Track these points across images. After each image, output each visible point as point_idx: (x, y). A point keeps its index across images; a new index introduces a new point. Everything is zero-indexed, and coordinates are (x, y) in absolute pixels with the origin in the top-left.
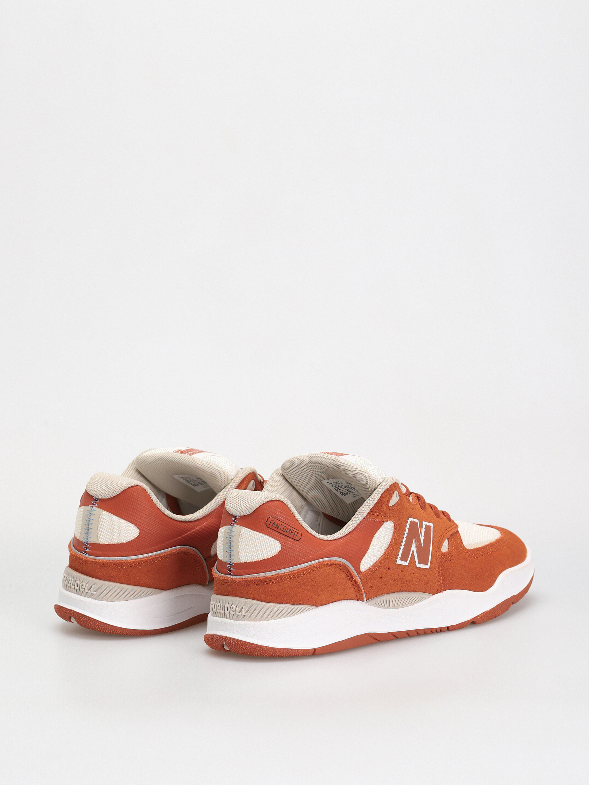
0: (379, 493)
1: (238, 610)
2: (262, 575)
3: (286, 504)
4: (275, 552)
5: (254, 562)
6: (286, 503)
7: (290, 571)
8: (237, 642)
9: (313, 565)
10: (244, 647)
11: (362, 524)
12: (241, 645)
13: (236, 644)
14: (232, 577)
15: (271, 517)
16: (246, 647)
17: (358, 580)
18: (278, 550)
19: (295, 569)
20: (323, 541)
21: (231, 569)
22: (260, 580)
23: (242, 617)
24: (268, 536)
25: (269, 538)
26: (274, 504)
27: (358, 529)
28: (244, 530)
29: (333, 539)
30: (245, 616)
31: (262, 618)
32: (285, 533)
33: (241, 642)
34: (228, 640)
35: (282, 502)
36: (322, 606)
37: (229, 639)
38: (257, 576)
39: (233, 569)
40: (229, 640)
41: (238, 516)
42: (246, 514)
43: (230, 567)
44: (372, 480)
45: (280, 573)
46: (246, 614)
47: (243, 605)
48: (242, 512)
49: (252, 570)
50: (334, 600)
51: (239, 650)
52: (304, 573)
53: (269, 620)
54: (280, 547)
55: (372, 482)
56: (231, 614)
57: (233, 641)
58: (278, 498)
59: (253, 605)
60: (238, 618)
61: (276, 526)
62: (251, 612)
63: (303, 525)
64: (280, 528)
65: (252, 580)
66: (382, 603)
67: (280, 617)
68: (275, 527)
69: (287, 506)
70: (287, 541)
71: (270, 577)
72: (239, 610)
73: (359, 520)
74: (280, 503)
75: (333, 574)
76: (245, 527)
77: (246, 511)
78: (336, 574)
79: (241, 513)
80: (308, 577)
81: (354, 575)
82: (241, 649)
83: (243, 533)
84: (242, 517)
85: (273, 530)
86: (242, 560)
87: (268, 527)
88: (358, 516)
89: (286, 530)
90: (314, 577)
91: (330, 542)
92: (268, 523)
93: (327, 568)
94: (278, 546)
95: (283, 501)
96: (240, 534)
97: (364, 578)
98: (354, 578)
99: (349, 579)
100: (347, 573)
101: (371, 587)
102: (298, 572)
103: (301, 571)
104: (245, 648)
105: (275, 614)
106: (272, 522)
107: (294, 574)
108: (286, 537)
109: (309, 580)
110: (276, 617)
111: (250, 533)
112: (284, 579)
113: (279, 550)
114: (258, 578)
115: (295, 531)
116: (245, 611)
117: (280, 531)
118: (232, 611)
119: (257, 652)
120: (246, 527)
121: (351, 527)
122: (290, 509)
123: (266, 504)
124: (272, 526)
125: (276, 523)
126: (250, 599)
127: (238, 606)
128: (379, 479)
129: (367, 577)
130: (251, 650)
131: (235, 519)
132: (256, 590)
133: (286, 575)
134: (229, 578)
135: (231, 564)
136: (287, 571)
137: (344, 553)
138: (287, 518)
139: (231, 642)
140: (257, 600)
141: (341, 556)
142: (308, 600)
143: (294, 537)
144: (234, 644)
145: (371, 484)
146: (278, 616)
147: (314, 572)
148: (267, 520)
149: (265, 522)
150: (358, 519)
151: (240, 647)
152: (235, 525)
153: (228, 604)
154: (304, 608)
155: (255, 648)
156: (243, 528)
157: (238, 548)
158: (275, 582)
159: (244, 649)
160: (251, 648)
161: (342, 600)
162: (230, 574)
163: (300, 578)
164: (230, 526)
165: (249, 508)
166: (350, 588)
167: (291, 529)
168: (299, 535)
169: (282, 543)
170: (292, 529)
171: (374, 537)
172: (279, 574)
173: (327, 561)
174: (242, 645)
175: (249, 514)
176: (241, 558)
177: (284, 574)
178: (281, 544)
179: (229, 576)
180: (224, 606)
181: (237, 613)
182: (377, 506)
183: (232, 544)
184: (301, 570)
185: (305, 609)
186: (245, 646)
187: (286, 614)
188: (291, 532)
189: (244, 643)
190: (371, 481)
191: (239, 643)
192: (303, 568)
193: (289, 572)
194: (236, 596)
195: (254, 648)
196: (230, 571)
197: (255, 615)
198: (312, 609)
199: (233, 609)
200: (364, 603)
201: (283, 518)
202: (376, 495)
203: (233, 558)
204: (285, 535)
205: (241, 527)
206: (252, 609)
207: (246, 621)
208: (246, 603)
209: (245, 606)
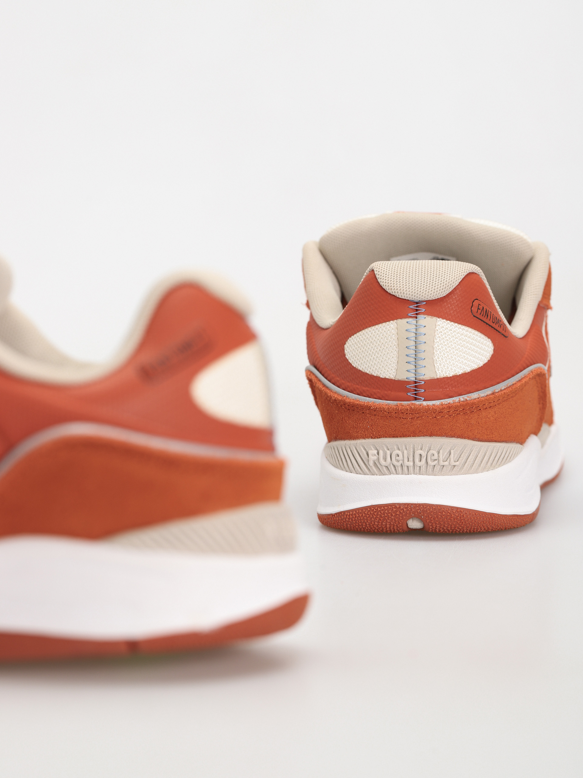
2: (474, 396)
4: (486, 357)
5: (460, 375)
7: (506, 387)
15: (476, 299)
21: (418, 391)
23: (450, 468)
24: (475, 331)
25: (477, 334)
28: (439, 322)
31: (480, 468)
32: (494, 325)
38: (468, 399)
39: (421, 390)
41: (423, 301)
43: (417, 386)
45: (496, 391)
49: (456, 390)
54: (493, 349)
60: (442, 470)
61: (485, 314)
62: (465, 458)
64: (489, 317)
69: (484, 283)
76: (440, 319)
83: (440, 329)
85: (481, 320)
87: (475, 317)
89: (496, 320)
90: (524, 396)
92: (475, 309)
94: (489, 347)
105: (495, 459)
106: (479, 308)
110: (496, 464)
113: (491, 353)
120: (444, 319)
122: (487, 288)
124: (480, 314)
125: (485, 309)
126: (458, 437)
131: (419, 307)
135: (417, 383)
140: (469, 437)
142: (519, 434)
143: (504, 332)
148: (472, 304)
149: (470, 307)
152: (420, 316)
156: (438, 319)
157: (433, 353)
158: (490, 407)
162: (418, 399)
164: (410, 319)
167: (499, 319)
172: (495, 393)
175: (443, 297)
176: (437, 371)
178: (492, 342)
179: (417, 403)
183: (422, 347)
188: (500, 323)
194: (431, 435)
196: (417, 394)
197: (471, 463)
203: (421, 371)
204: (495, 329)
205: (435, 318)
206: (465, 453)
207: (458, 475)
208: (454, 444)
209: (454, 450)
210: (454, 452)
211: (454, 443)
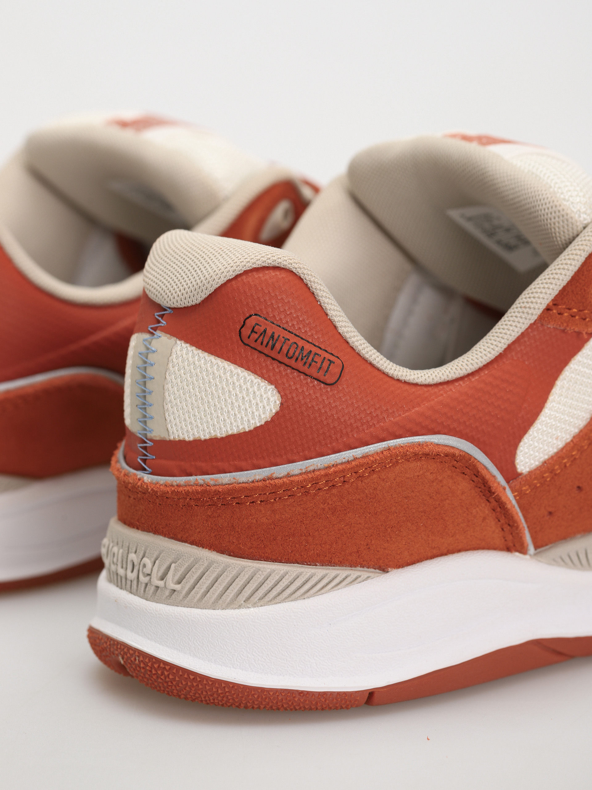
0: (579, 252)
1: (157, 573)
2: (225, 478)
3: (302, 280)
4: (263, 416)
5: (205, 440)
6: (302, 277)
7: (304, 471)
8: (150, 664)
9: (372, 455)
10: (167, 680)
11: (526, 339)
12: (159, 672)
13: (148, 668)
14: (147, 478)
15: (256, 315)
16: (174, 679)
17: (507, 496)
18: (271, 410)
19: (319, 466)
20: (407, 387)
21: (147, 456)
22: (217, 493)
23: (167, 593)
24: (243, 369)
25: (246, 375)
26: (267, 277)
27: (513, 353)
28: (179, 348)
29: (437, 380)
30: (175, 591)
31: (220, 602)
32: (292, 362)
33: (162, 665)
34: (128, 655)
35: (292, 272)
36: (400, 570)
37: (131, 652)
38: (212, 483)
39: (150, 457)
40: (132, 655)
41: (170, 308)
42: (187, 304)
43: (145, 448)
44: (563, 216)
45: (274, 476)
46: (178, 587)
47: (170, 560)
48: (176, 298)
49: (199, 464)
50: (435, 552)
51: (156, 684)
52: (344, 476)
53: (240, 607)
54: (278, 402)
55: (563, 222)
56: (141, 583)
57: (141, 659)
58: (279, 261)
59: (196, 561)
60: (157, 594)
61: (268, 343)
62: (192, 581)
63: (350, 341)
64: (278, 346)
65: (198, 493)
66: (582, 556)
67: (271, 601)
68: (265, 343)
69: (307, 285)
70: (298, 386)
71: (247, 485)
72: (160, 574)
73: (516, 330)
74: (283, 275)
75: (433, 482)
76: (183, 342)
77: (187, 296)
78: (441, 481)
79: (175, 301)
80: (357, 488)
81: (496, 485)
82: (160, 683)
83: (177, 358)
84: (179, 312)
85: (260, 352)
86: (173, 432)
87: (245, 344)
88: (516, 317)
89: (297, 354)
90: (375, 489)
91: (430, 389)
92: (246, 332)
93: (413, 465)
94: (272, 399)
95: (294, 270)
96: (170, 358)
97: (527, 490)
98: (494, 493)
99: (481, 494)
100: (475, 479)
101: (550, 513)
102: (326, 475)
103: (335, 472)
104: (172, 683)
105: (257, 590)
106: (255, 330)
107: (315, 481)
108: (296, 374)
109: (358, 497)
110: (261, 599)
111: (196, 358)
112: (285, 493)
113: (274, 411)
114: (213, 488)
115: (322, 357)
116: (177, 578)
117: (279, 357)
118: (143, 573)
119: (202, 696)
120: (186, 342)
121: (492, 347)
122: (313, 293)
123: (244, 277)
124: (256, 341)
125: (269, 333)
126: (192, 543)
127: (157, 562)
128: (585, 213)
129: (536, 487)
130: (187, 689)
131: (162, 316)
132: (207, 521)
133: (292, 482)
134: (139, 480)
135: (146, 443)
136: (297, 472)
137: (467, 423)
138: (304, 320)
139: (135, 659)
140: (211, 547)
141: (457, 429)
142: (358, 552)
143: (320, 375)
144: (143, 668)
145: (559, 228)
146: (267, 599)
147: (375, 476)
148: (244, 322)
149: (239, 327)
150: (514, 324)
151: (157, 677)
152: (158, 333)
153: (136, 552)
154: (344, 576)
155: (197, 685)
156: (179, 342)
157: (164, 398)
158: (261, 501)
159: (170, 684)
160: (187, 684)
161: (459, 551)
162: (144, 469)
163: (334, 491)
164: (146, 336)
165: (195, 286)
166: (484, 519)
167: (311, 351)
168: (335, 370)
169: (284, 389)
170: (314, 350)
171: (561, 377)
172: (270, 478)
173: (413, 445)
174: (163, 674)
175: (196, 305)
176: (169, 428)
177: (285, 480)
178: (279, 392)
179: (140, 474)
180: (126, 557)
181: (156, 582)
182: (573, 291)
183: (150, 386)
184: (337, 469)
185: (346, 577)
186: (171, 677)
187: (289, 591)
188: (310, 359)
189: (167, 668)
190: (559, 217)
191: (156, 666)
192: (342, 464)
193: (301, 474)
195: (195, 684)
196: (144, 461)
197: (202, 591)
198: (368, 577)
199: (145, 570)
200: (527, 557)
201: (292, 320)
202: (569, 259)
203: (151, 424)
204: (293, 369)
205: (174, 339)
206: (193, 572)
207: (178, 606)
208: (178, 554)
209: (176, 564)
210: (175, 567)
211: (178, 552)
